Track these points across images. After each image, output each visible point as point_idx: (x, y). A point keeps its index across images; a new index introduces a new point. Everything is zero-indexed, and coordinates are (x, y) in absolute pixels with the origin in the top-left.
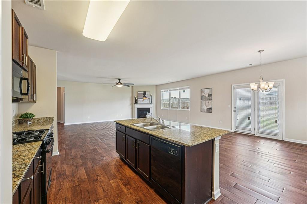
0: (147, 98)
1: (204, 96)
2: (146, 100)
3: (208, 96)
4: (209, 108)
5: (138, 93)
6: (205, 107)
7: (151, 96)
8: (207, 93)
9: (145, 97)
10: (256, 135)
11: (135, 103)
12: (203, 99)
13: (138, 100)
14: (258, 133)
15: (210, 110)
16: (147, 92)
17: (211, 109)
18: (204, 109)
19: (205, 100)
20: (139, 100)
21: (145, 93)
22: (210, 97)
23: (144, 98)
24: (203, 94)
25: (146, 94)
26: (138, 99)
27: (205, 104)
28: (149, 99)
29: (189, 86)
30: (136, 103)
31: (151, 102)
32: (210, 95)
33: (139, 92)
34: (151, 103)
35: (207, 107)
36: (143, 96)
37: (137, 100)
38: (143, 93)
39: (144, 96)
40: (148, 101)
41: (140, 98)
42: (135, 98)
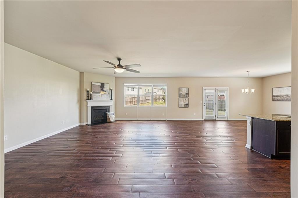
0: (106, 92)
1: (182, 94)
2: (105, 95)
3: (185, 94)
4: (186, 104)
5: (92, 85)
6: (182, 103)
7: (111, 90)
8: (184, 91)
9: (104, 91)
10: (216, 120)
11: (88, 99)
12: (180, 96)
13: (93, 94)
14: (217, 118)
15: (187, 106)
16: (105, 84)
17: (187, 104)
18: (182, 105)
19: (183, 97)
20: (95, 95)
21: (102, 85)
22: (187, 95)
23: (102, 92)
24: (180, 92)
25: (105, 87)
27: (182, 101)
28: (109, 94)
29: (166, 84)
30: (91, 99)
32: (187, 94)
33: (93, 83)
35: (184, 103)
36: (100, 89)
37: (91, 95)
38: (100, 84)
39: (101, 90)
40: (107, 96)
41: (95, 91)
42: (88, 91)
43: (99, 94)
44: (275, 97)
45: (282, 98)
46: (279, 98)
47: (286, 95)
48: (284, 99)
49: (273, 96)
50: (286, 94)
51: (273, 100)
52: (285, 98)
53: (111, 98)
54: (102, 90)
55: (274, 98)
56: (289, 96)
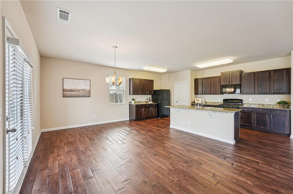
44: (67, 91)
45: (77, 93)
46: (74, 93)
47: (83, 90)
48: (80, 95)
49: (64, 90)
50: (82, 88)
51: (64, 96)
52: (82, 93)
55: (65, 93)
56: (86, 90)
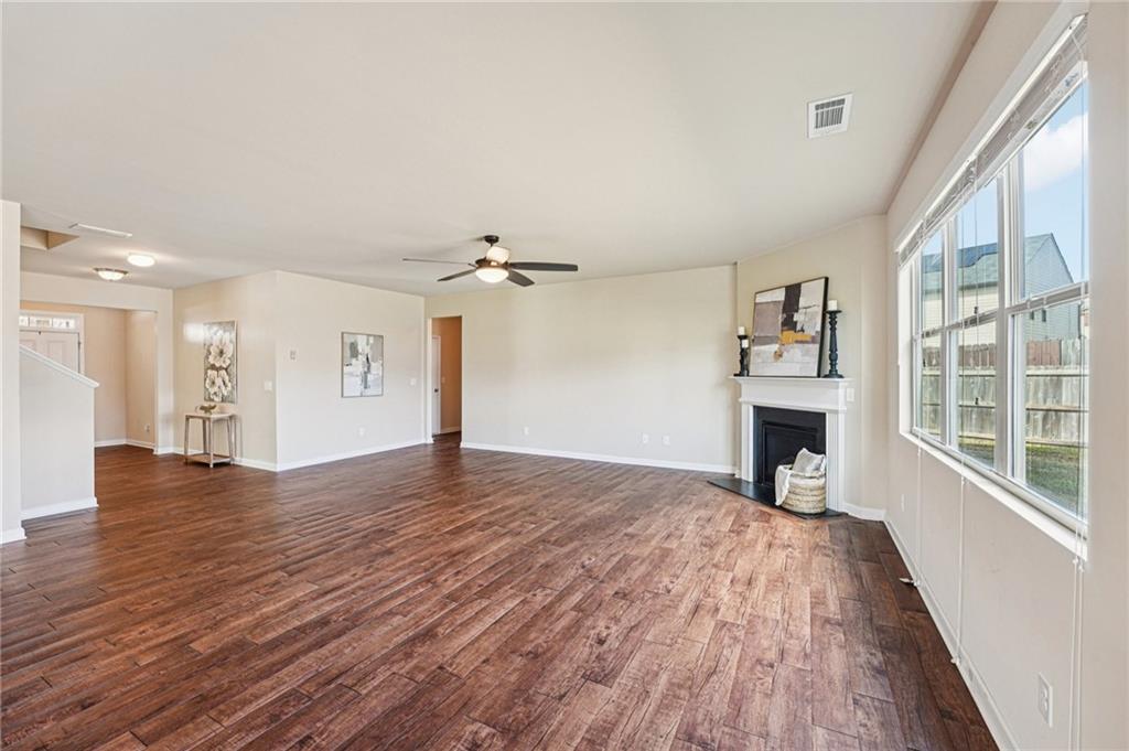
0: (803, 330)
2: (798, 351)
5: (755, 304)
7: (833, 314)
9: (793, 326)
11: (740, 374)
13: (754, 349)
16: (804, 288)
20: (758, 354)
21: (793, 292)
23: (787, 337)
25: (802, 302)
26: (753, 342)
28: (813, 341)
30: (744, 370)
31: (827, 370)
33: (759, 299)
34: (833, 373)
36: (780, 318)
37: (745, 353)
38: (780, 296)
39: (784, 324)
40: (806, 353)
41: (762, 335)
42: (741, 338)
43: (775, 347)
53: (833, 364)
54: (789, 324)
